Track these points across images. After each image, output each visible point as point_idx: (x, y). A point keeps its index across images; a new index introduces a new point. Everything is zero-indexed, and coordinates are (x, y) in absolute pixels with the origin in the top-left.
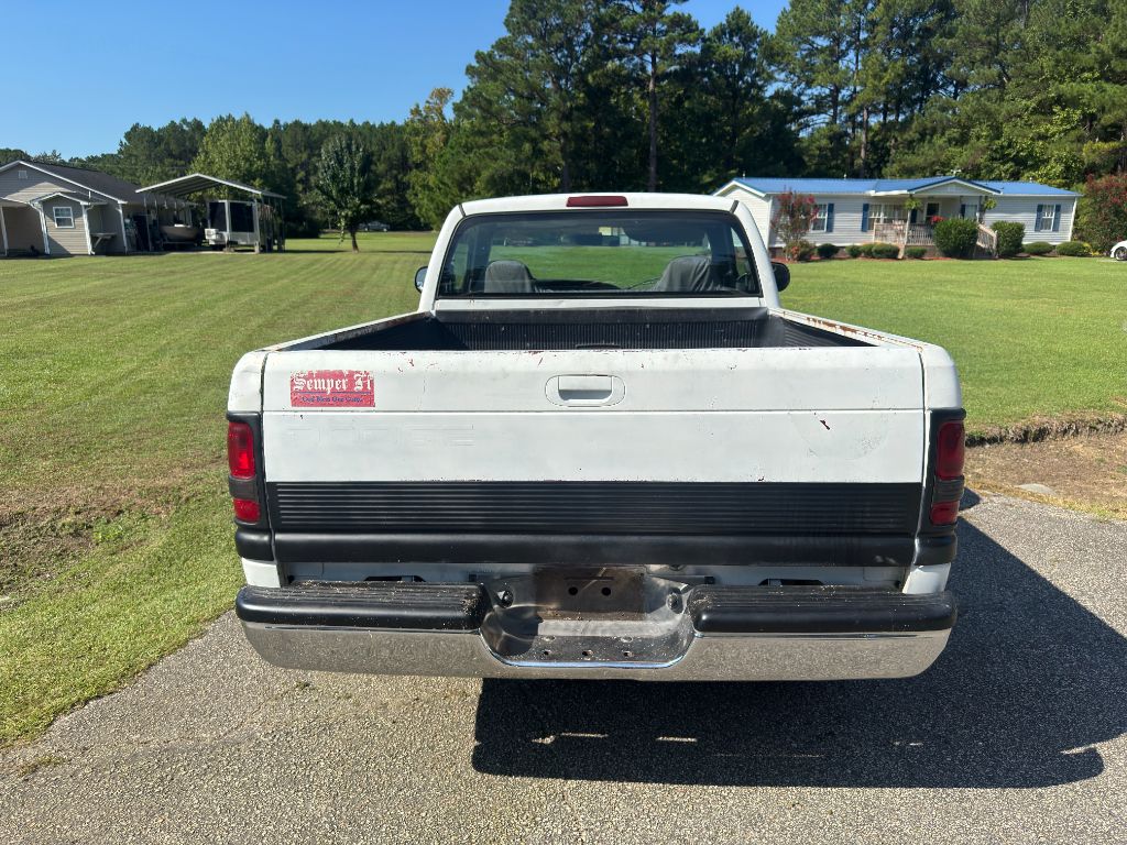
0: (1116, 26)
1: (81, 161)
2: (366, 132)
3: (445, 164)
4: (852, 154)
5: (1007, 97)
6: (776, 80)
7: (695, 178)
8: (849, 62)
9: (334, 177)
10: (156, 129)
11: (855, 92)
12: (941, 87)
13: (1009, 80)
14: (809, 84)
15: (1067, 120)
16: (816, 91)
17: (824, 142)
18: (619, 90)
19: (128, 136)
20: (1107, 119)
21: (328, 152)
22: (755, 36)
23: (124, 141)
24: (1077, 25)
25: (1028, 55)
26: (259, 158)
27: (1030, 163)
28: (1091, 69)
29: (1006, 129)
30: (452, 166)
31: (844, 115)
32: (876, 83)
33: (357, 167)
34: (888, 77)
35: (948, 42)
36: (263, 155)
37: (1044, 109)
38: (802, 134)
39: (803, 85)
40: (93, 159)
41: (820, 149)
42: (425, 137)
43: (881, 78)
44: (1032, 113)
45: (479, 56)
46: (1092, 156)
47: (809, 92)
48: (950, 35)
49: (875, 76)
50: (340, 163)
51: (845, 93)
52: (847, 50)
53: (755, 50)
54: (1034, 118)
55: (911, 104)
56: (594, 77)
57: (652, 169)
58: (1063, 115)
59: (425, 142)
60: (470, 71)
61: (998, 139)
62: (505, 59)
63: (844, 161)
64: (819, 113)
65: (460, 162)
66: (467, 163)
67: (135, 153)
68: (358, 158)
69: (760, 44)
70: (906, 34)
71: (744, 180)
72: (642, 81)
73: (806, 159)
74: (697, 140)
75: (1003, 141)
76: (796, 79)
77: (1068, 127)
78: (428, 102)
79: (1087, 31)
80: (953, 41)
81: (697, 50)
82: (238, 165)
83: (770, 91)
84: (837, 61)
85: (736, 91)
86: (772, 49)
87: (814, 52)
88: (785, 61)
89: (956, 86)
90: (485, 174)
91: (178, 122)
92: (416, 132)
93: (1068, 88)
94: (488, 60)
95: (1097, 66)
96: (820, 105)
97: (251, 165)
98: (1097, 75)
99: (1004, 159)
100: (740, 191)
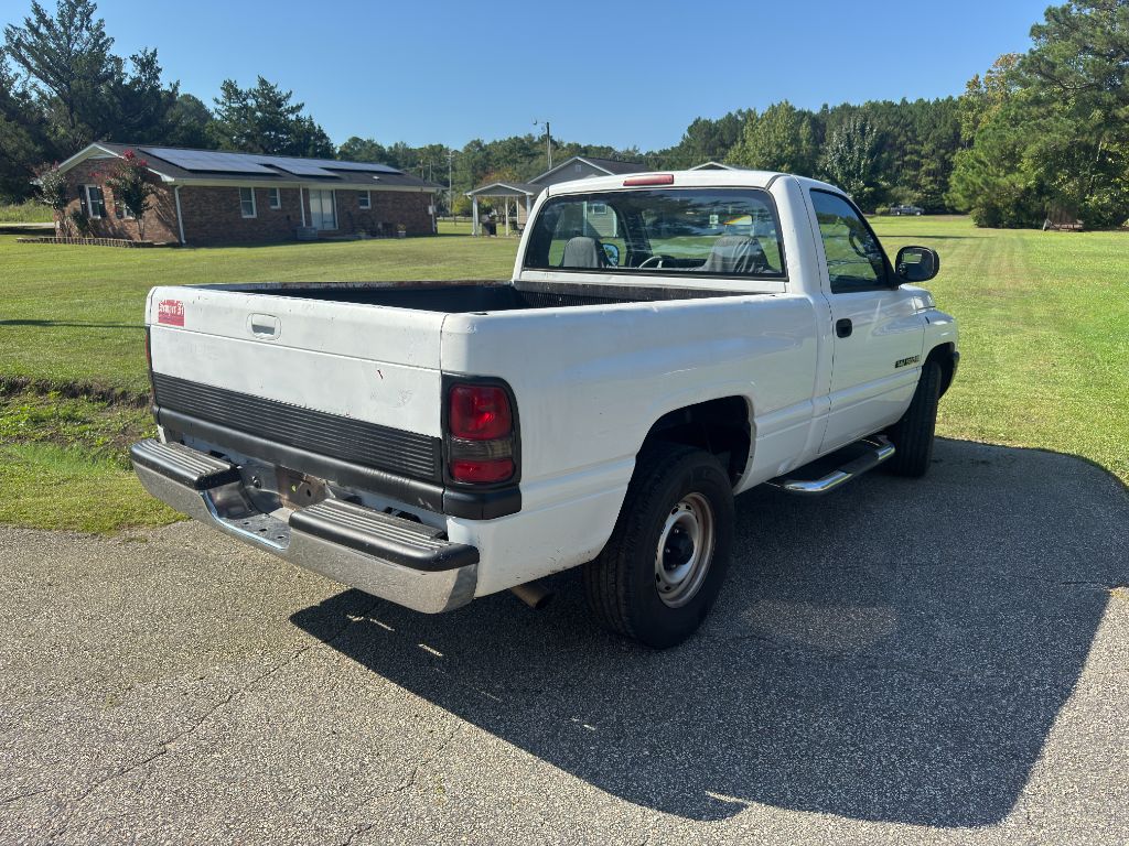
1: (654, 154)
2: (918, 111)
3: (984, 139)
9: (841, 161)
10: (714, 121)
19: (690, 130)
21: (839, 135)
23: (687, 134)
26: (790, 144)
30: (992, 141)
33: (867, 149)
36: (795, 140)
40: (664, 152)
42: (981, 112)
45: (1051, 14)
50: (850, 145)
59: (979, 116)
60: (1037, 31)
62: (1087, 11)
65: (1002, 137)
66: (1011, 137)
67: (693, 145)
68: (870, 139)
78: (990, 72)
82: (770, 152)
90: (1032, 149)
91: (734, 114)
92: (971, 106)
94: (1061, 18)
97: (782, 151)
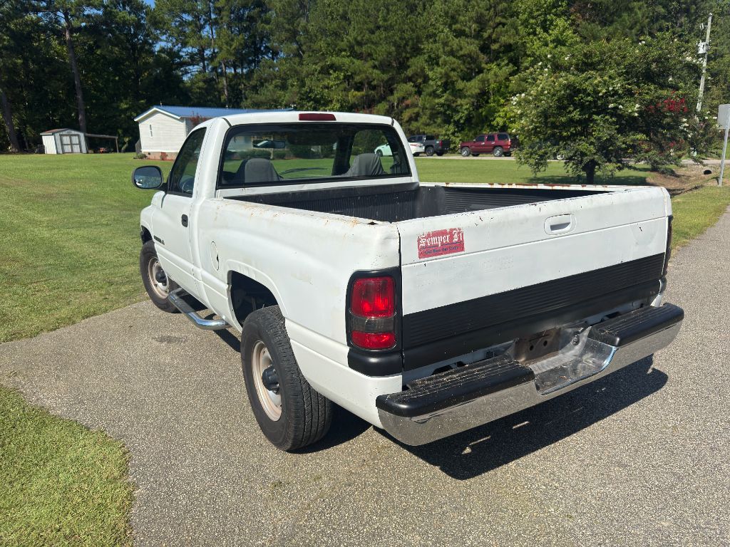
0: (354, 28)
4: (219, 92)
5: (304, 62)
6: (161, 40)
7: (115, 105)
8: (206, 31)
11: (214, 52)
12: (264, 54)
13: (303, 52)
14: (184, 45)
15: (337, 78)
16: (189, 49)
17: (201, 84)
18: (39, 36)
20: (357, 79)
22: (142, 8)
24: (335, 25)
25: (312, 39)
27: (322, 102)
28: (345, 50)
29: (307, 82)
31: (210, 67)
32: (229, 48)
34: (235, 44)
35: (267, 27)
37: (325, 71)
38: (185, 78)
39: (180, 45)
41: (199, 88)
43: (231, 46)
44: (319, 73)
46: (354, 99)
47: (184, 50)
48: (267, 22)
49: (227, 44)
51: (208, 53)
52: (204, 24)
53: (143, 18)
54: (320, 75)
55: (250, 63)
56: (15, 25)
57: (79, 97)
58: (335, 75)
61: (304, 87)
63: (215, 96)
64: (194, 65)
69: (147, 14)
70: (240, 19)
71: (162, 107)
72: (59, 31)
73: (190, 94)
74: (112, 78)
75: (306, 89)
76: (174, 40)
77: (339, 82)
79: (340, 29)
80: (270, 26)
81: (100, 13)
83: (157, 48)
84: (199, 31)
85: (134, 46)
86: (155, 18)
87: (183, 23)
88: (165, 27)
89: (272, 54)
93: (336, 60)
95: (348, 49)
96: (193, 60)
98: (349, 54)
99: (309, 99)
100: (159, 114)
